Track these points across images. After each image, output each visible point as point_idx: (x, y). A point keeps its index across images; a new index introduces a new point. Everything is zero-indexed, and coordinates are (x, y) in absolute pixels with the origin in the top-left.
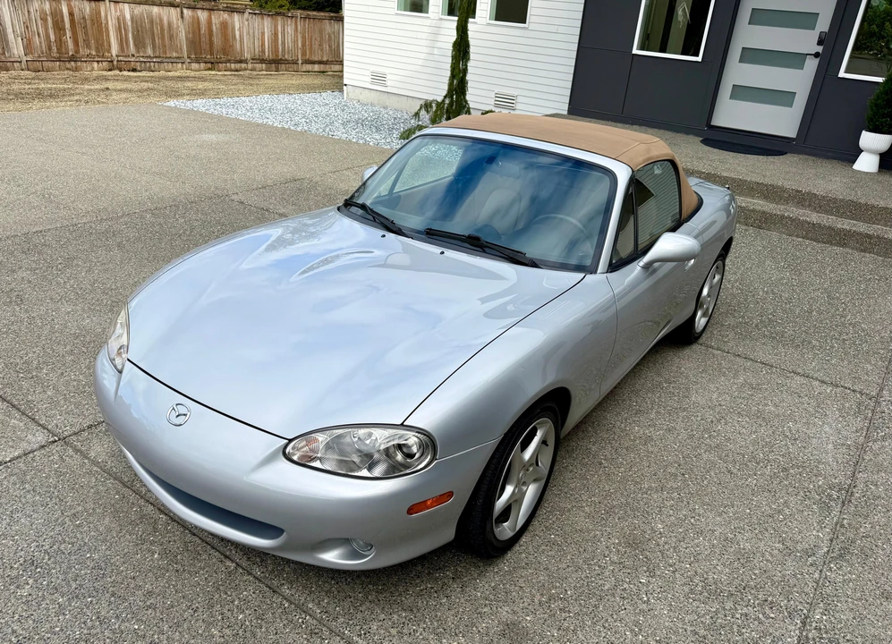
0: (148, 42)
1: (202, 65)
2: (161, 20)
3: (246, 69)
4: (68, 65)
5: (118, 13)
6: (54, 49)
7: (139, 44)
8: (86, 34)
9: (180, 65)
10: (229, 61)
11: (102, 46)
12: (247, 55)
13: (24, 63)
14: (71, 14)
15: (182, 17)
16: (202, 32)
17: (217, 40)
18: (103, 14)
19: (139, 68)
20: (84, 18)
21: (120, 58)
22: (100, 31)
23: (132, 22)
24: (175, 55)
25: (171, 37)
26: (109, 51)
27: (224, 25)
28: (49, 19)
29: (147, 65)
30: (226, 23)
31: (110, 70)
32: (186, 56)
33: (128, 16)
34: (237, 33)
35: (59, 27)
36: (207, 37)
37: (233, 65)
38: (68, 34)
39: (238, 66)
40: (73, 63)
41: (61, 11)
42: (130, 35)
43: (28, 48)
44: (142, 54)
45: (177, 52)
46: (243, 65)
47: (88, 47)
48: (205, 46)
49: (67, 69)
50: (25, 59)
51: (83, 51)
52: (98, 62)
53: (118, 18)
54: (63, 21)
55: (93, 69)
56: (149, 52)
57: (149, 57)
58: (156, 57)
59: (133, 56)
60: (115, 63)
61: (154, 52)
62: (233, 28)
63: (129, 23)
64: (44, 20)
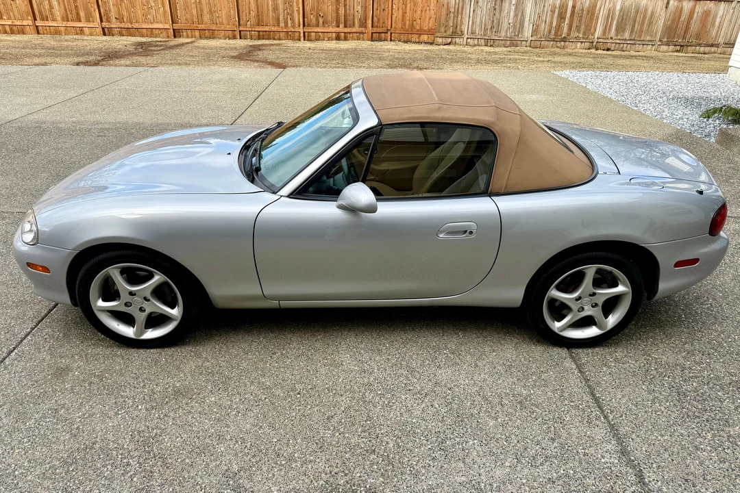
0: (628, 28)
1: (671, 48)
2: (646, 10)
3: (715, 53)
4: (559, 44)
5: (611, 6)
6: (553, 32)
7: (620, 29)
8: (580, 22)
9: (650, 47)
10: (700, 45)
11: (589, 30)
12: (721, 40)
13: (529, 42)
14: (574, 7)
15: (667, 7)
16: (682, 19)
17: (694, 27)
18: (598, 6)
19: (613, 48)
20: (583, 10)
21: (600, 40)
22: (591, 20)
23: (620, 11)
24: (648, 38)
25: (650, 24)
26: (593, 35)
27: (707, 13)
28: (557, 11)
29: (621, 46)
30: (710, 11)
31: (589, 49)
32: (658, 39)
33: (618, 8)
34: (718, 20)
35: (562, 17)
36: (685, 23)
37: (702, 49)
38: (567, 21)
39: (707, 49)
40: (562, 43)
41: (567, 5)
42: (615, 22)
43: (535, 32)
44: (619, 38)
45: (651, 36)
46: (713, 49)
47: (578, 31)
48: (680, 31)
49: (557, 47)
50: (531, 39)
51: (574, 34)
52: (582, 42)
53: (610, 10)
54: (566, 12)
55: (576, 48)
56: (627, 35)
57: (625, 40)
58: (630, 40)
59: (612, 38)
60: (595, 44)
61: (631, 35)
62: (715, 16)
63: (617, 13)
64: (553, 12)
